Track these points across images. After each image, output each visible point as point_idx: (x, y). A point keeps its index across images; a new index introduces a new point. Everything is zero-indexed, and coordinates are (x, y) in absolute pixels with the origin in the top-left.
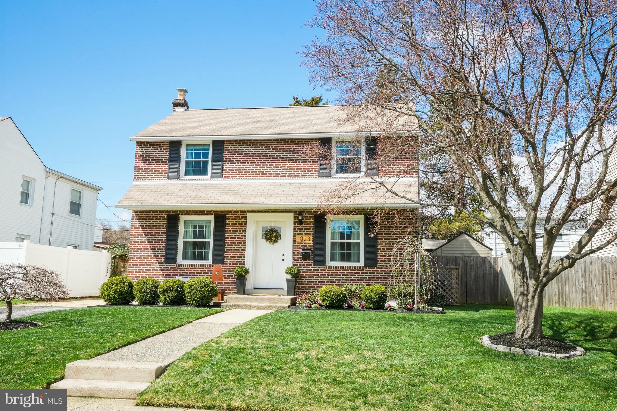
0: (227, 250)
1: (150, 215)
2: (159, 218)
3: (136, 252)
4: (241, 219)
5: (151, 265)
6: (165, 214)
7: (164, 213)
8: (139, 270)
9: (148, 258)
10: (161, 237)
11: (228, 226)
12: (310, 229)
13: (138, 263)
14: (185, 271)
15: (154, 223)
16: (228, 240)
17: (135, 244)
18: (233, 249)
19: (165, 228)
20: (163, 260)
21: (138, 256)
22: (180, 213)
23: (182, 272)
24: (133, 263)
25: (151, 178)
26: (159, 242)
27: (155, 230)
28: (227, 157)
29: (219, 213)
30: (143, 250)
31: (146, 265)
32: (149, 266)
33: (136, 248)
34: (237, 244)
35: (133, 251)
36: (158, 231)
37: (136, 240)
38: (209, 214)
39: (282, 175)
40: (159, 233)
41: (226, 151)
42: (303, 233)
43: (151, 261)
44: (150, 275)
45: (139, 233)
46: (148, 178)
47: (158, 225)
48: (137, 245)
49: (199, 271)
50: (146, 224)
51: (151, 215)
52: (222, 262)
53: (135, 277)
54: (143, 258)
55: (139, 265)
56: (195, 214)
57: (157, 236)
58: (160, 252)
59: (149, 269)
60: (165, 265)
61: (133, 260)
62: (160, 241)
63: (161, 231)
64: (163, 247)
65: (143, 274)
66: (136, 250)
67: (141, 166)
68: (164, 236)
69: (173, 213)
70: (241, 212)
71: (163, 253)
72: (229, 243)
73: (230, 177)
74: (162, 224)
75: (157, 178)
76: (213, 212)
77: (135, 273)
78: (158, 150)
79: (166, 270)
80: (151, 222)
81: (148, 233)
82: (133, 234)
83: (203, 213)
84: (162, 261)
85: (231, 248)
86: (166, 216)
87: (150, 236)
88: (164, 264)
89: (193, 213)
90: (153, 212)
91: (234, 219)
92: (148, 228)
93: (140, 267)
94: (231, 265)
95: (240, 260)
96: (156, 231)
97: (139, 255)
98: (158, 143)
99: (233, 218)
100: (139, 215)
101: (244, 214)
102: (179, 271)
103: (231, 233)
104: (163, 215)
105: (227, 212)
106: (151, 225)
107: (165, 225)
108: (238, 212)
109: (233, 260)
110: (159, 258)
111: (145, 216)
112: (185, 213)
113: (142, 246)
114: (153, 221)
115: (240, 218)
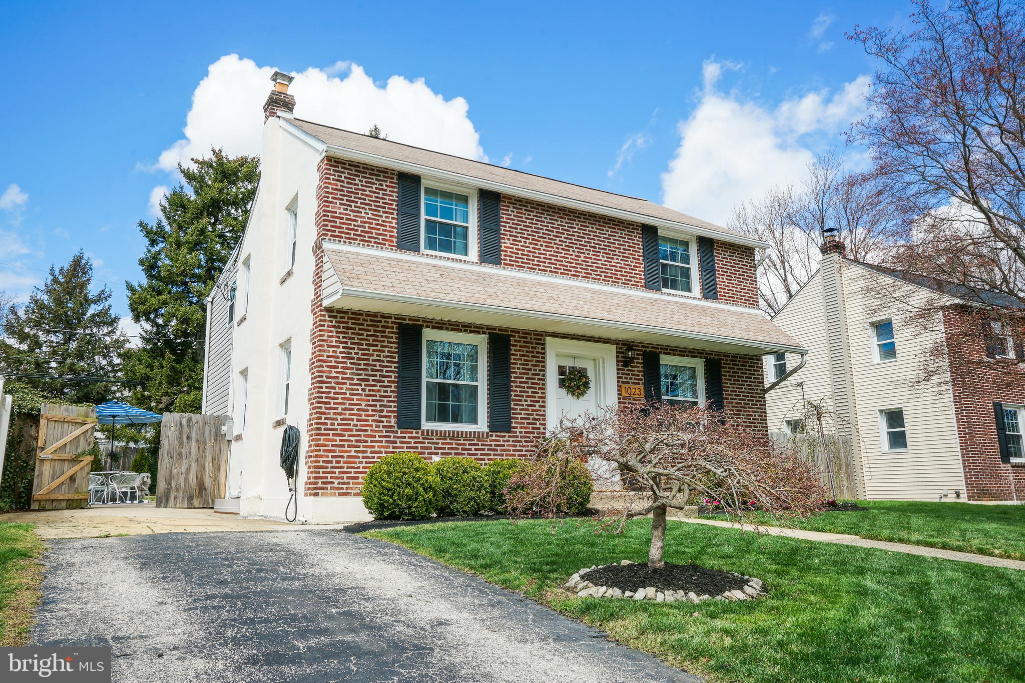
0: (515, 405)
1: (361, 321)
2: (380, 329)
3: (332, 401)
4: (535, 348)
5: (367, 431)
6: (392, 323)
7: (390, 320)
8: (340, 440)
9: (361, 415)
10: (387, 371)
11: (514, 359)
12: (639, 375)
13: (338, 424)
14: (440, 446)
15: (371, 338)
16: (516, 387)
17: (330, 383)
18: (525, 403)
19: (394, 352)
20: (393, 420)
21: (337, 409)
22: (425, 324)
23: (433, 446)
24: (326, 424)
25: (361, 240)
26: (383, 381)
27: (373, 355)
28: (505, 227)
29: (497, 332)
30: (348, 396)
31: (357, 430)
32: (362, 434)
33: (333, 391)
34: (530, 394)
35: (326, 398)
36: (379, 356)
37: (331, 372)
38: (478, 332)
39: (594, 276)
40: (383, 361)
41: (505, 216)
42: (631, 381)
43: (367, 421)
44: (366, 452)
45: (338, 357)
46: (356, 240)
47: (380, 344)
48: (333, 385)
49: (465, 444)
50: (354, 339)
51: (364, 320)
52: (508, 428)
53: (333, 457)
54: (350, 414)
55: (341, 430)
56: (453, 330)
57: (378, 368)
58: (385, 403)
59: (363, 438)
60: (397, 432)
61: (325, 419)
62: (386, 380)
63: (387, 357)
64: (391, 392)
65: (350, 451)
66: (332, 395)
67: (338, 211)
68: (393, 369)
69: (411, 323)
70: (534, 334)
71: (393, 404)
72: (517, 391)
73: (513, 265)
74: (388, 342)
75: (375, 243)
76: (487, 329)
77: (330, 448)
78: (374, 186)
79: (400, 442)
80: (364, 337)
81: (358, 359)
82: (325, 358)
83: (468, 329)
84: (390, 422)
85: (521, 401)
86: (395, 326)
87: (362, 367)
88: (396, 429)
89: (450, 327)
90: (367, 315)
91: (524, 347)
92: (358, 349)
93: (344, 435)
94: (523, 434)
95: (538, 426)
96: (375, 357)
97: (340, 407)
98: (373, 170)
99: (522, 344)
100: (335, 317)
101: (540, 340)
102: (427, 445)
103: (520, 373)
104: (390, 325)
105: (511, 331)
106: (364, 343)
107: (394, 345)
108: (530, 334)
109: (526, 425)
110: (385, 417)
111: (350, 321)
112: (434, 324)
113: (344, 387)
114: (367, 335)
115: (534, 345)
